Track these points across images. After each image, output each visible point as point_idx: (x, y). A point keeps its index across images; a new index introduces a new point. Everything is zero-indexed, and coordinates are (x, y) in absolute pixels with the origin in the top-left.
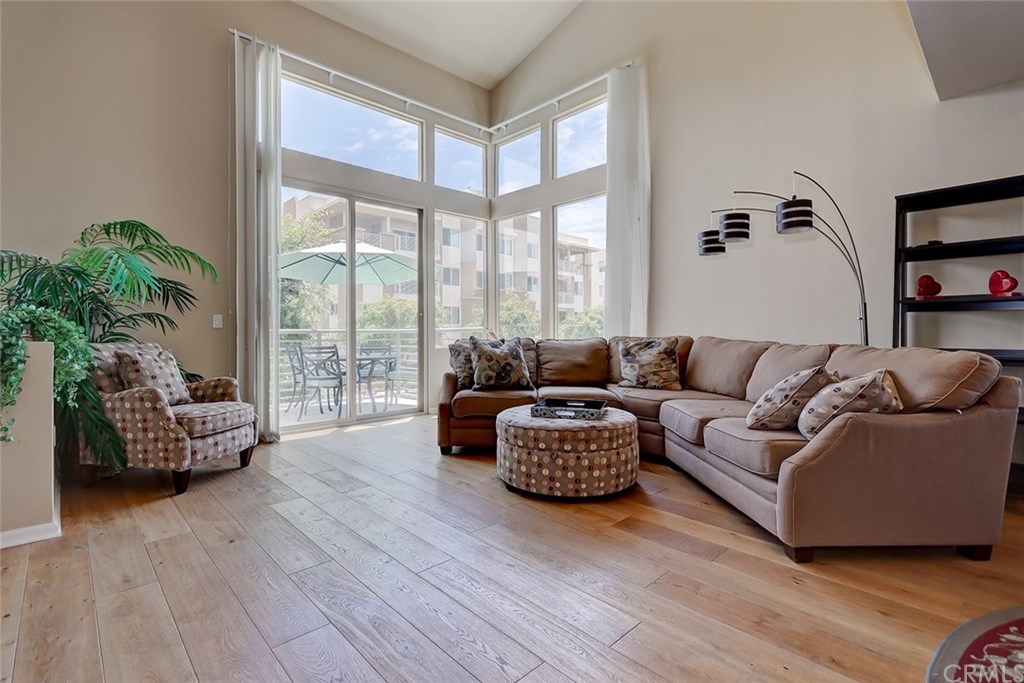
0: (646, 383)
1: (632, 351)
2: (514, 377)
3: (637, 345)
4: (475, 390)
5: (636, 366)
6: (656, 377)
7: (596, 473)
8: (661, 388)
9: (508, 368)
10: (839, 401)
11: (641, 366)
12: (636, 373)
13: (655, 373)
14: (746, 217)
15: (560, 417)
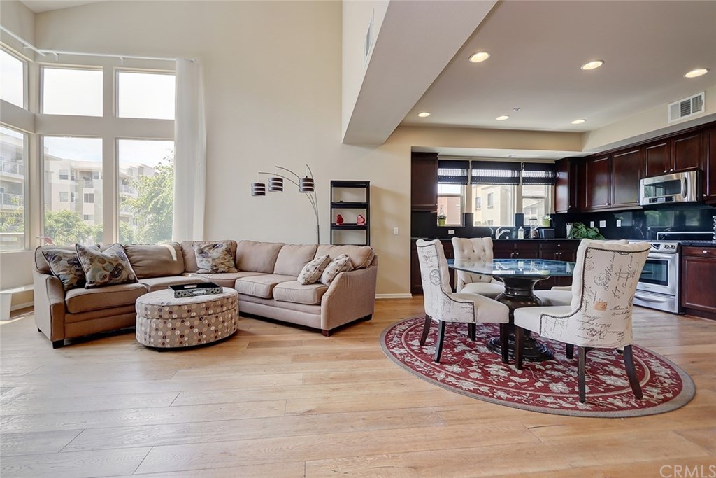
0: (217, 270)
1: (205, 251)
2: (124, 275)
3: (207, 246)
4: (88, 288)
5: (210, 259)
6: (223, 266)
8: (226, 272)
9: (120, 267)
11: (213, 260)
12: (210, 264)
13: (222, 264)
14: (281, 180)
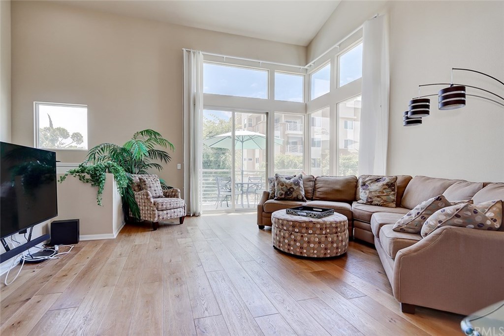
0: (372, 202)
1: (367, 184)
2: (294, 195)
3: (370, 180)
4: (275, 200)
5: (367, 192)
6: (379, 199)
7: (312, 245)
8: (381, 206)
10: (443, 218)
11: (370, 192)
12: (366, 196)
13: (378, 197)
15: (299, 215)
